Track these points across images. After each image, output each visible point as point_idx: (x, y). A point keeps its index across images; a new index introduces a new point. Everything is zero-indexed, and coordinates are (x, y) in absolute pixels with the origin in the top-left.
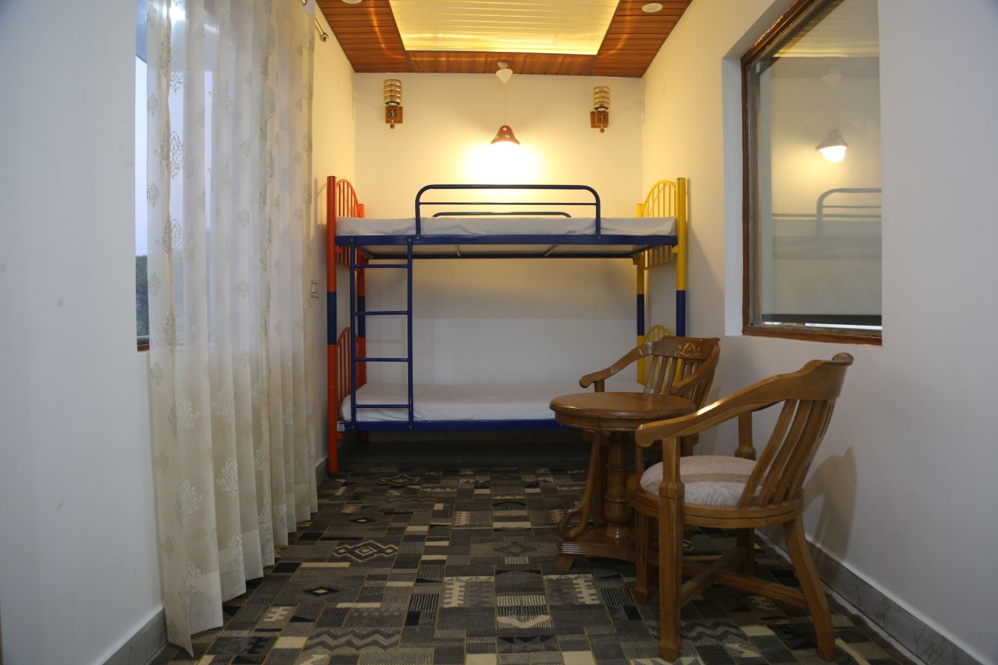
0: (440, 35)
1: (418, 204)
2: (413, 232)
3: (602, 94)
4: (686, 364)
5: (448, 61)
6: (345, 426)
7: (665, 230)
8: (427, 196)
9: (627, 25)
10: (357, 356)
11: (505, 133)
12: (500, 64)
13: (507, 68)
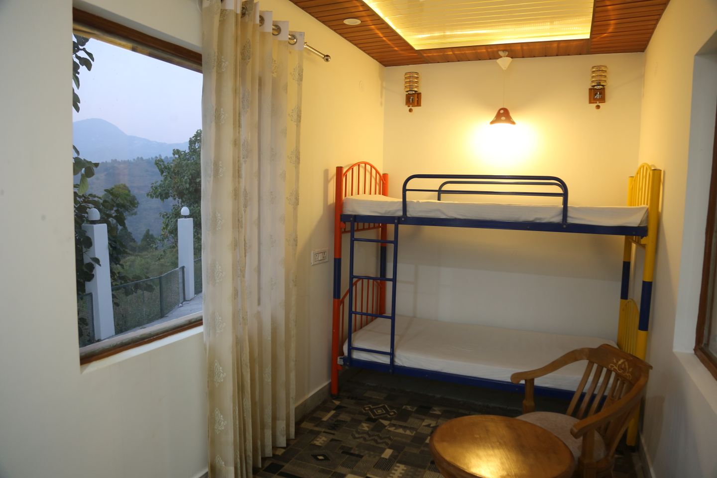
0: (448, 33)
1: (405, 190)
2: (400, 213)
3: (598, 73)
4: (618, 380)
5: (454, 54)
6: (343, 361)
7: (634, 221)
8: (413, 184)
9: (611, 13)
10: (353, 309)
11: (503, 115)
12: (501, 53)
13: (507, 56)
